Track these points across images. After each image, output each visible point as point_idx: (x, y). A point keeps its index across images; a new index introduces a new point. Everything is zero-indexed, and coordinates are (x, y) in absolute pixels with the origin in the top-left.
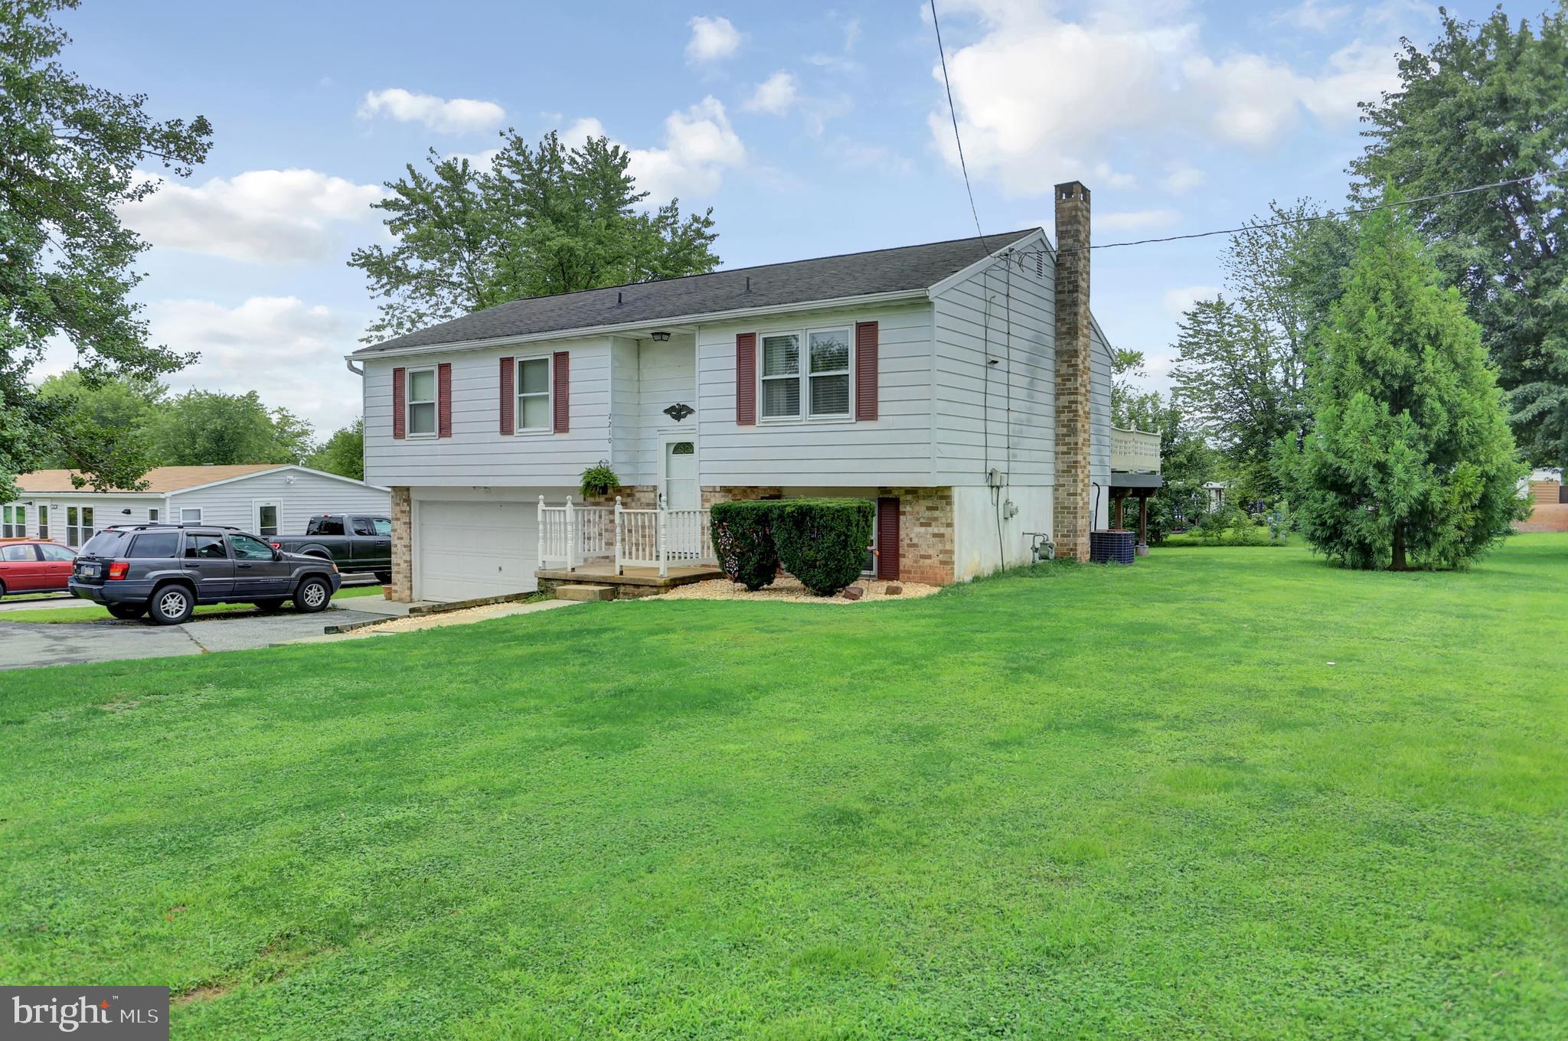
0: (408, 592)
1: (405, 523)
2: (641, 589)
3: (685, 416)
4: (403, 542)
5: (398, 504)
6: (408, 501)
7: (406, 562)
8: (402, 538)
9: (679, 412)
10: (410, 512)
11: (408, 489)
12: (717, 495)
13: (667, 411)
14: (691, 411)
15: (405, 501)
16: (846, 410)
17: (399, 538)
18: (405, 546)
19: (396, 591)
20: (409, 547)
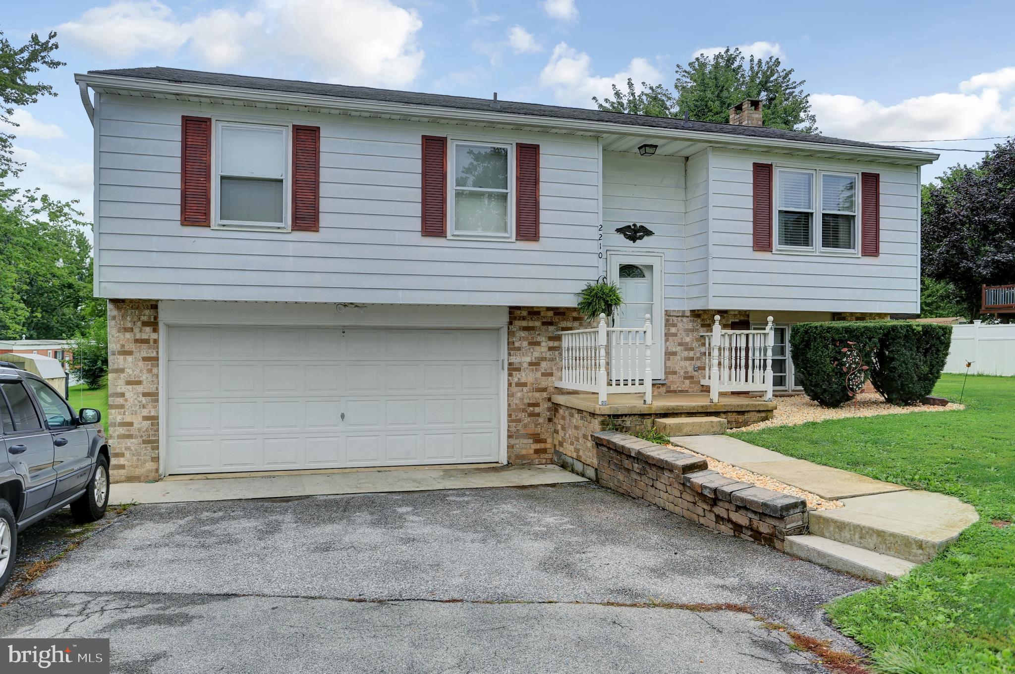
0: (150, 465)
1: (145, 359)
2: (746, 416)
3: (641, 238)
4: (140, 389)
5: (126, 330)
6: (154, 324)
7: (146, 418)
8: (139, 383)
9: (634, 233)
10: (156, 341)
11: (154, 305)
12: (685, 320)
13: (619, 230)
14: (649, 233)
15: (145, 324)
16: (849, 245)
17: (129, 383)
18: (145, 395)
19: (122, 467)
20: (153, 396)
